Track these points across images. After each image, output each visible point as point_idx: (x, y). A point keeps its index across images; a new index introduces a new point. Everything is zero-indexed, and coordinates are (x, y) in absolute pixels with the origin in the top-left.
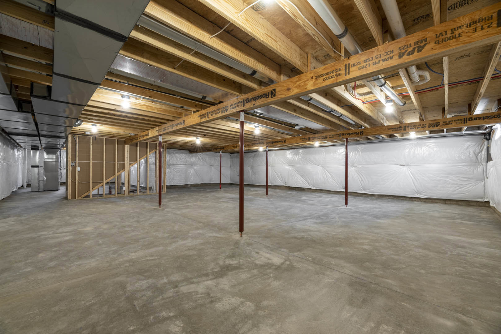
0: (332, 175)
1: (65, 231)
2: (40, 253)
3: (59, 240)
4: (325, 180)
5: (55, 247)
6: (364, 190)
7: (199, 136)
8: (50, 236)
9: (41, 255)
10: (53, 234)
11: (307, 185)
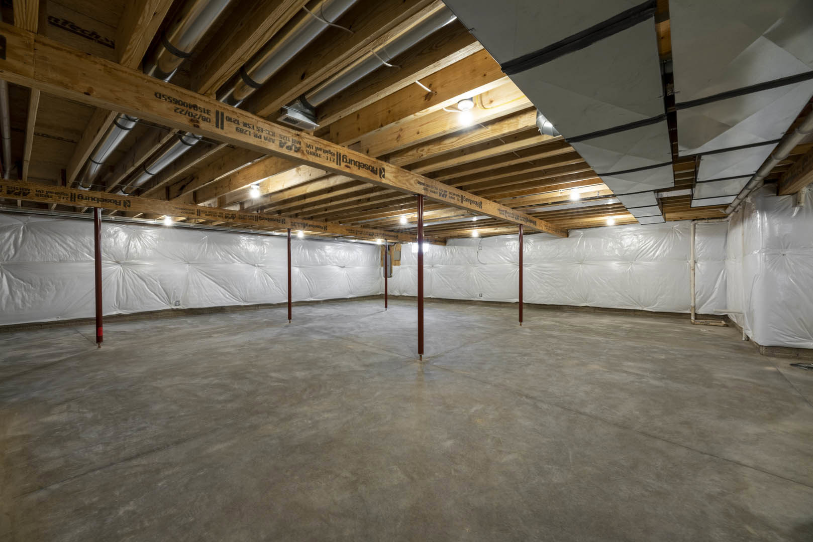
0: (275, 280)
1: (625, 375)
2: (664, 359)
3: (640, 365)
4: (265, 289)
5: (648, 360)
6: (312, 297)
8: (648, 374)
9: (663, 357)
10: (643, 376)
11: (234, 300)
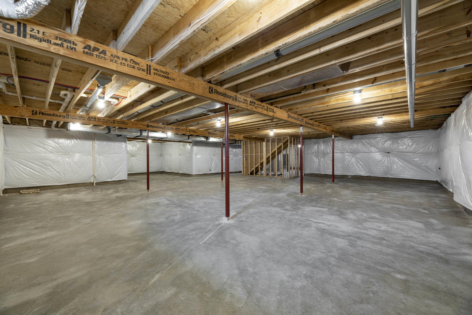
7: (272, 129)
